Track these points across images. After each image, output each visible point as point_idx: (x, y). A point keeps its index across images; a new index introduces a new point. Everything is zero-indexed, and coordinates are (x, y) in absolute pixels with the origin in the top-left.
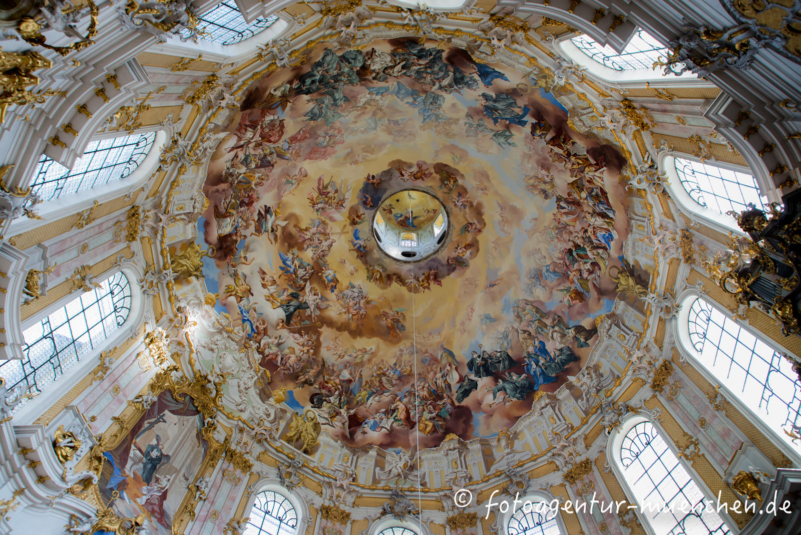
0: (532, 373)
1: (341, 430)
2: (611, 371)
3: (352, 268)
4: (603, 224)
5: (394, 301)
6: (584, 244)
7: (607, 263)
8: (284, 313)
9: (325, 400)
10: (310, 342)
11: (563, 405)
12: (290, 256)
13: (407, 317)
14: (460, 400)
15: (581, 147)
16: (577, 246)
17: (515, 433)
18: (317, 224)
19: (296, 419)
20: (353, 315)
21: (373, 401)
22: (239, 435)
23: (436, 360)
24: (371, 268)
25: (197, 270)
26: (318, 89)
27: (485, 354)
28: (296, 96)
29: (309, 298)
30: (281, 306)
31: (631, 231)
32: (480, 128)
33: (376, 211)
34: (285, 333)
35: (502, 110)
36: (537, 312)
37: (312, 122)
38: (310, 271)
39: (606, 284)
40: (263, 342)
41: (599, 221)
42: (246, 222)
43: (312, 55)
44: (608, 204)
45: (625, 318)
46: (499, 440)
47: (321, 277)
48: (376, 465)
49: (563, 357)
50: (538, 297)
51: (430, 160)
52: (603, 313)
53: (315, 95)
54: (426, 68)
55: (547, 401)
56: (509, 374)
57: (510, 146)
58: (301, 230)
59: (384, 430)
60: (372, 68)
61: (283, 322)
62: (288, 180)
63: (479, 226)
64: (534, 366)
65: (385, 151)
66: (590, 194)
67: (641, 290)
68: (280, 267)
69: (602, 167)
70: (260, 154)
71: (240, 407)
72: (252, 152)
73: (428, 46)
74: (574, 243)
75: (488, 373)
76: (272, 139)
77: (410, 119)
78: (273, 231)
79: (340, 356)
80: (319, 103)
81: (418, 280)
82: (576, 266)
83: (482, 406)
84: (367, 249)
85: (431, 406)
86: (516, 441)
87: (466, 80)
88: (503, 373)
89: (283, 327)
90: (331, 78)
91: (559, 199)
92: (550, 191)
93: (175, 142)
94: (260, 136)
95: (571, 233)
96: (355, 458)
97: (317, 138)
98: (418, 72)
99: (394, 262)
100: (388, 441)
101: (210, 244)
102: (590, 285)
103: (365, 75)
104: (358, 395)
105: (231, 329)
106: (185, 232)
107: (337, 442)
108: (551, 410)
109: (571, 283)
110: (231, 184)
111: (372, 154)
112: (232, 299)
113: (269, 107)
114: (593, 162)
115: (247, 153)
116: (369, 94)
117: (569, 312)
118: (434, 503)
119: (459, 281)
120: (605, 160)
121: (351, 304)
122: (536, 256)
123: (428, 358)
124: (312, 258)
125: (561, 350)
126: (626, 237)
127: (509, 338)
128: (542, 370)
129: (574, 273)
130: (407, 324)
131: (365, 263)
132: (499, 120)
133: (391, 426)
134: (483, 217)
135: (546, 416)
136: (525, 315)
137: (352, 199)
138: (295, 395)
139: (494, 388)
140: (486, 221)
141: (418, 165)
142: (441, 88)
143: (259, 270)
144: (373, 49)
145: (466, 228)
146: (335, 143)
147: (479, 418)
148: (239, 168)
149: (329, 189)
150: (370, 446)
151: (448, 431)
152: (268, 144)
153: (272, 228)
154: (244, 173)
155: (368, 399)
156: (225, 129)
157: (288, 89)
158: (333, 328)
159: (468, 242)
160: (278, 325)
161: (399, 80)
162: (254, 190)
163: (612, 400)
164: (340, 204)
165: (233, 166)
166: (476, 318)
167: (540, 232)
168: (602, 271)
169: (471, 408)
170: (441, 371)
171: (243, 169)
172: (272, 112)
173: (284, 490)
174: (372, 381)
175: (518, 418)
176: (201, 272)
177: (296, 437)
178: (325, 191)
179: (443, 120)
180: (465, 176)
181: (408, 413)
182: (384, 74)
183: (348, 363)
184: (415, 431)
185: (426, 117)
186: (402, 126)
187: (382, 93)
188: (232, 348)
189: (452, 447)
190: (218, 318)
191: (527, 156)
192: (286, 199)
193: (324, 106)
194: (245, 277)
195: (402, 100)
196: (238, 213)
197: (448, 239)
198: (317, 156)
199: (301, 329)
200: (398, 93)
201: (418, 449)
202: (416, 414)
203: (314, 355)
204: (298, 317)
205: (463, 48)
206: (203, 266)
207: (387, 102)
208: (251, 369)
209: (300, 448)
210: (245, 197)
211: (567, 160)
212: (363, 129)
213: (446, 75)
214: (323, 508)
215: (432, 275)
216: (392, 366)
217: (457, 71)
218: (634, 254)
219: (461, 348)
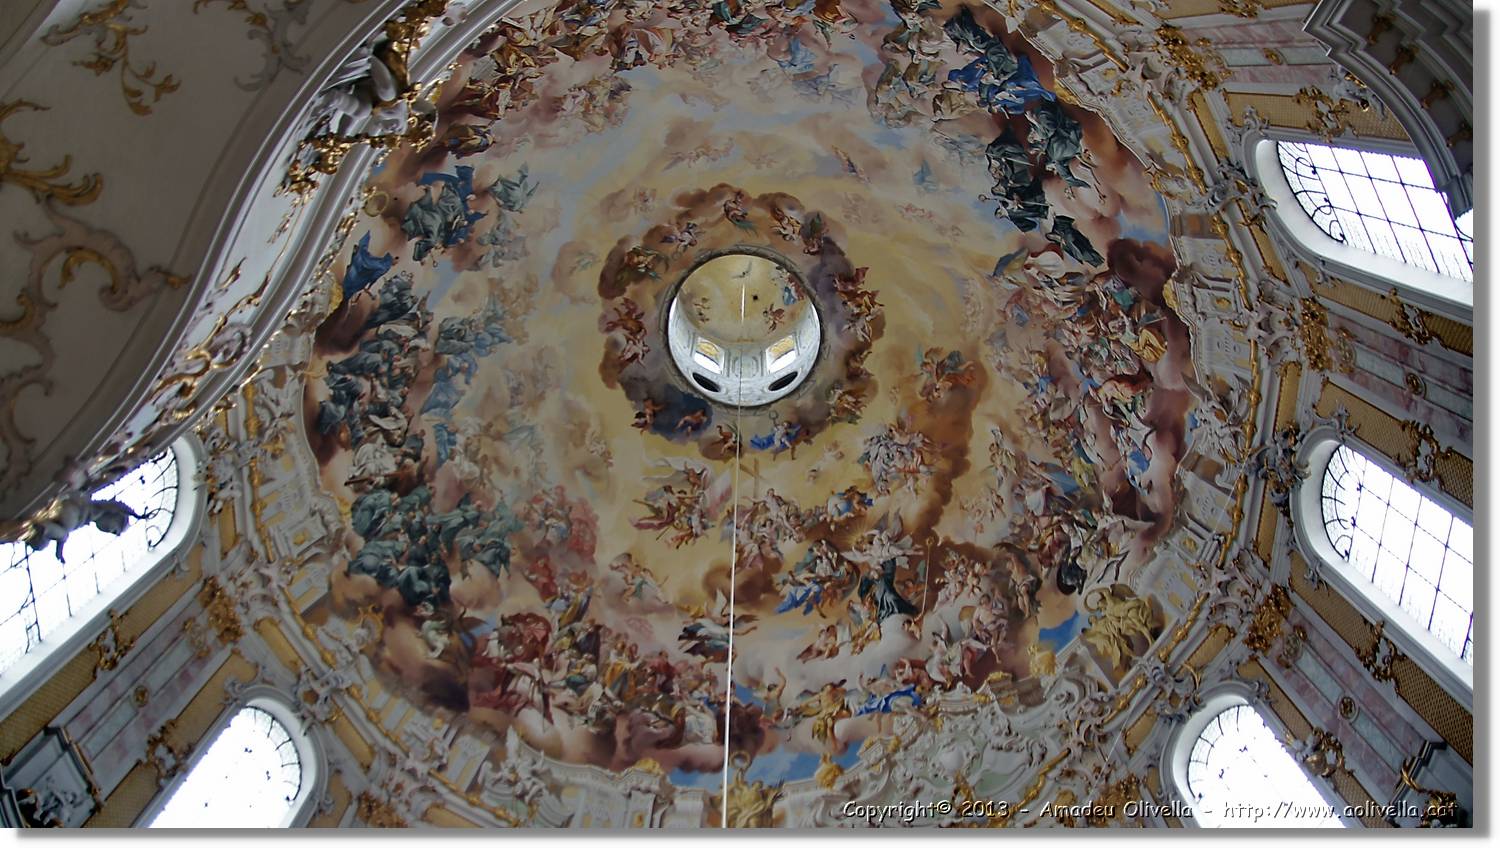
0: (1021, 101)
1: (1137, 536)
3: (829, 456)
5: (900, 368)
8: (893, 616)
10: (961, 567)
11: (1072, 49)
12: (787, 590)
13: (935, 346)
14: (1096, 260)
16: (716, 18)
17: (1150, 157)
18: (731, 527)
19: (1094, 635)
20: (922, 462)
21: (1094, 450)
23: (1018, 295)
24: (834, 415)
25: (764, 797)
26: (440, 562)
27: (997, 190)
28: (453, 605)
29: (874, 556)
30: (878, 620)
32: (501, 237)
33: (717, 403)
34: (931, 622)
35: (445, 215)
36: (889, 82)
37: (512, 559)
38: (824, 548)
40: (936, 676)
42: (702, 681)
43: (358, 596)
46: (1169, 194)
47: (839, 526)
48: (1212, 482)
49: (970, 36)
50: (856, 78)
51: (597, 307)
53: (454, 566)
54: (379, 375)
55: (1072, 78)
56: (1032, 146)
57: (529, 174)
58: (740, 563)
59: (1150, 443)
60: (393, 469)
61: (909, 622)
62: (634, 594)
63: (730, 197)
64: (1005, 95)
65: (582, 401)
66: (585, 21)
68: (805, 613)
70: (570, 656)
71: (1036, 757)
72: (563, 673)
73: (323, 392)
74: (709, 25)
75: (1036, 191)
76: (540, 635)
77: (505, 367)
78: (731, 625)
79: (998, 507)
80: (470, 552)
81: (858, 315)
82: (763, 16)
83: (1106, 215)
84: (794, 420)
85: (1111, 324)
86: (1167, 159)
87: (389, 298)
88: (1032, 158)
89: (919, 625)
90: (415, 543)
91: (622, 66)
92: (608, 84)
94: (529, 660)
95: (689, 33)
96: (1192, 524)
97: (549, 543)
98: (392, 385)
99: (823, 362)
100: (1170, 438)
103: (409, 477)
104: (1077, 480)
105: (893, 741)
106: (687, 814)
107: (1155, 555)
108: (1089, 73)
109: (804, 21)
110: (621, 713)
111: (588, 425)
113: (469, 654)
115: (563, 683)
116: (452, 459)
117: (870, 23)
119: (852, 231)
121: (900, 465)
122: (766, 87)
123: (1016, 311)
124: (799, 541)
125: (956, 40)
127: (958, 139)
128: (1010, 80)
129: (778, 17)
130: (948, 346)
131: (821, 425)
132: (472, 211)
133: (1144, 423)
134: (708, 191)
135: (1102, 87)
136: (901, 105)
137: (687, 455)
138: (1048, 627)
139: (1064, 183)
140: (715, 184)
141: (608, 330)
142: (421, 334)
143: (800, 660)
144: (346, 484)
145: (740, 221)
146: (562, 504)
147: (1129, 226)
148: (591, 698)
149: (661, 504)
150: (1175, 481)
151: (1158, 300)
152: (551, 642)
153: (725, 626)
154: (604, 686)
155: (1088, 460)
156: (500, 738)
157: (434, 623)
158: (941, 512)
159: (769, 216)
160: (912, 634)
161: (417, 411)
162: (644, 663)
165: (583, 712)
166: (926, 203)
167: (711, 86)
169: (1112, 238)
170: (1041, 288)
171: (596, 689)
172: (480, 645)
173: (1197, 718)
174: (1056, 444)
175: (1120, 145)
176: (770, 787)
177: (1125, 647)
178: (665, 514)
179: (498, 307)
180: (620, 237)
181: (1120, 378)
182: (406, 444)
183: (1013, 490)
184: (1156, 372)
185: (496, 340)
186: (522, 379)
187: (449, 434)
188: (927, 746)
189: (1190, 300)
190: (865, 764)
191: (541, 140)
192: (672, 596)
193: (478, 542)
194: (806, 693)
195: (462, 393)
196: (680, 698)
197: (768, 253)
198: (588, 538)
199: (931, 582)
200: (446, 405)
201: (1190, 376)
202: (1123, 359)
203: (984, 565)
204: (906, 587)
205: (312, 336)
206: (761, 783)
207: (470, 420)
208: (976, 711)
209: (1145, 645)
210: (653, 683)
211: (521, 77)
212: (533, 453)
213: (389, 335)
214: (1250, 641)
215: (845, 287)
216: (1028, 392)
217: (373, 320)
219: (990, 239)
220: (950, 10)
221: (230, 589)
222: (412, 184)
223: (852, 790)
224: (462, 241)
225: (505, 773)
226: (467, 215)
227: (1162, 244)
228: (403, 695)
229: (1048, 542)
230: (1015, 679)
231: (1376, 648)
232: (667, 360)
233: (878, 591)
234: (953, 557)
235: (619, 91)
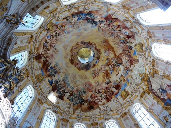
0: (85, 16)
1: (132, 39)
3: (102, 58)
5: (100, 46)
6: (54, 36)
7: (52, 32)
8: (120, 65)
9: (129, 46)
11: (83, 8)
12: (110, 72)
14: (105, 21)
15: (42, 60)
16: (56, 36)
17: (98, 9)
18: (101, 71)
19: (137, 50)
20: (110, 51)
21: (122, 36)
23: (102, 30)
25: (125, 91)
26: (81, 98)
27: (91, 25)
28: (85, 100)
29: (114, 62)
30: (119, 67)
31: (42, 39)
32: (60, 69)
33: (90, 63)
34: (124, 63)
35: (53, 72)
36: (74, 26)
37: (86, 91)
38: (109, 66)
39: (55, 27)
40: (129, 67)
41: (48, 41)
42: (111, 86)
43: (76, 107)
44: (44, 44)
45: (55, 20)
46: (103, 10)
47: (109, 63)
48: (133, 28)
49: (75, 16)
50: (72, 29)
51: (73, 66)
52: (59, 22)
54: (61, 89)
55: (86, 10)
57: (56, 62)
58: (104, 74)
59: (125, 30)
60: (70, 94)
63: (73, 47)
65: (79, 74)
66: (47, 47)
68: (113, 72)
69: (40, 54)
70: (98, 95)
71: (143, 66)
75: (94, 21)
76: (94, 95)
77: (71, 78)
78: (108, 79)
79: (119, 48)
80: (82, 94)
81: (93, 45)
82: (59, 32)
83: (101, 17)
84: (97, 58)
85: (112, 25)
86: (100, 8)
87: (56, 82)
88: (91, 19)
90: (77, 98)
91: (54, 47)
92: (54, 49)
93: (106, 119)
94: (95, 98)
95: (56, 39)
96: (135, 33)
97: (88, 87)
98: (63, 88)
99: (94, 52)
100: (126, 28)
101: (119, 91)
102: (58, 28)
103: (72, 94)
104: (123, 40)
105: (130, 76)
106: (120, 99)
108: (86, 8)
109: (62, 29)
110: (107, 95)
111: (82, 75)
112: (125, 79)
113: (90, 103)
114: (42, 56)
115: (100, 97)
116: (74, 89)
117: (67, 24)
118: (129, 14)
119: (85, 40)
120: (39, 56)
121: (108, 53)
122: (66, 37)
123: (104, 32)
124: (107, 67)
126: (44, 37)
127: (84, 24)
128: (82, 16)
130: (102, 40)
131: (99, 56)
133: (123, 29)
136: (77, 27)
137: (92, 70)
138: (133, 54)
139: (95, 18)
140: (71, 48)
141: (76, 66)
142: (61, 82)
143: (117, 77)
144: (67, 99)
145: (76, 48)
146: (86, 83)
147: (104, 16)
150: (130, 31)
151: (113, 19)
152: (96, 95)
156: (99, 107)
157: (85, 103)
158: (115, 53)
159: (78, 45)
160: (123, 65)
161: (67, 88)
162: (105, 89)
163: (70, 8)
164: (94, 71)
165: (103, 98)
167: (62, 41)
168: (54, 30)
169: (104, 18)
170: (103, 28)
171: (103, 95)
172: (90, 101)
174: (118, 39)
175: (95, 11)
177: (141, 49)
178: (95, 76)
179: (65, 74)
180: (69, 59)
181: (117, 28)
182: (69, 91)
183: (119, 46)
184: (119, 24)
185: (68, 76)
186: (73, 77)
187: (71, 87)
188: (134, 73)
189: (115, 16)
190: (130, 80)
191: (54, 59)
192: (101, 81)
194: (120, 79)
195: (69, 83)
196: (110, 89)
197: (81, 48)
198: (90, 84)
199: (120, 60)
200: (69, 85)
201: (122, 22)
202: (116, 26)
203: (123, 54)
204: (119, 62)
205: (52, 91)
206: (123, 90)
207: (72, 84)
208: (135, 66)
209: (143, 47)
210: (107, 90)
211: (47, 56)
212: (80, 82)
213: (59, 85)
214: (150, 38)
215: (90, 44)
216: (112, 37)
217: (56, 85)
218: (44, 33)
219: (95, 29)
220: (71, 16)
221: (64, 118)
222: (48, 72)
223: (131, 83)
224: (57, 72)
225: (102, 110)
226: (55, 70)
227: (108, 14)
228: (87, 111)
229: (126, 47)
230: (135, 61)
231: (160, 28)
233: (117, 65)
234: (120, 56)
235: (56, 49)
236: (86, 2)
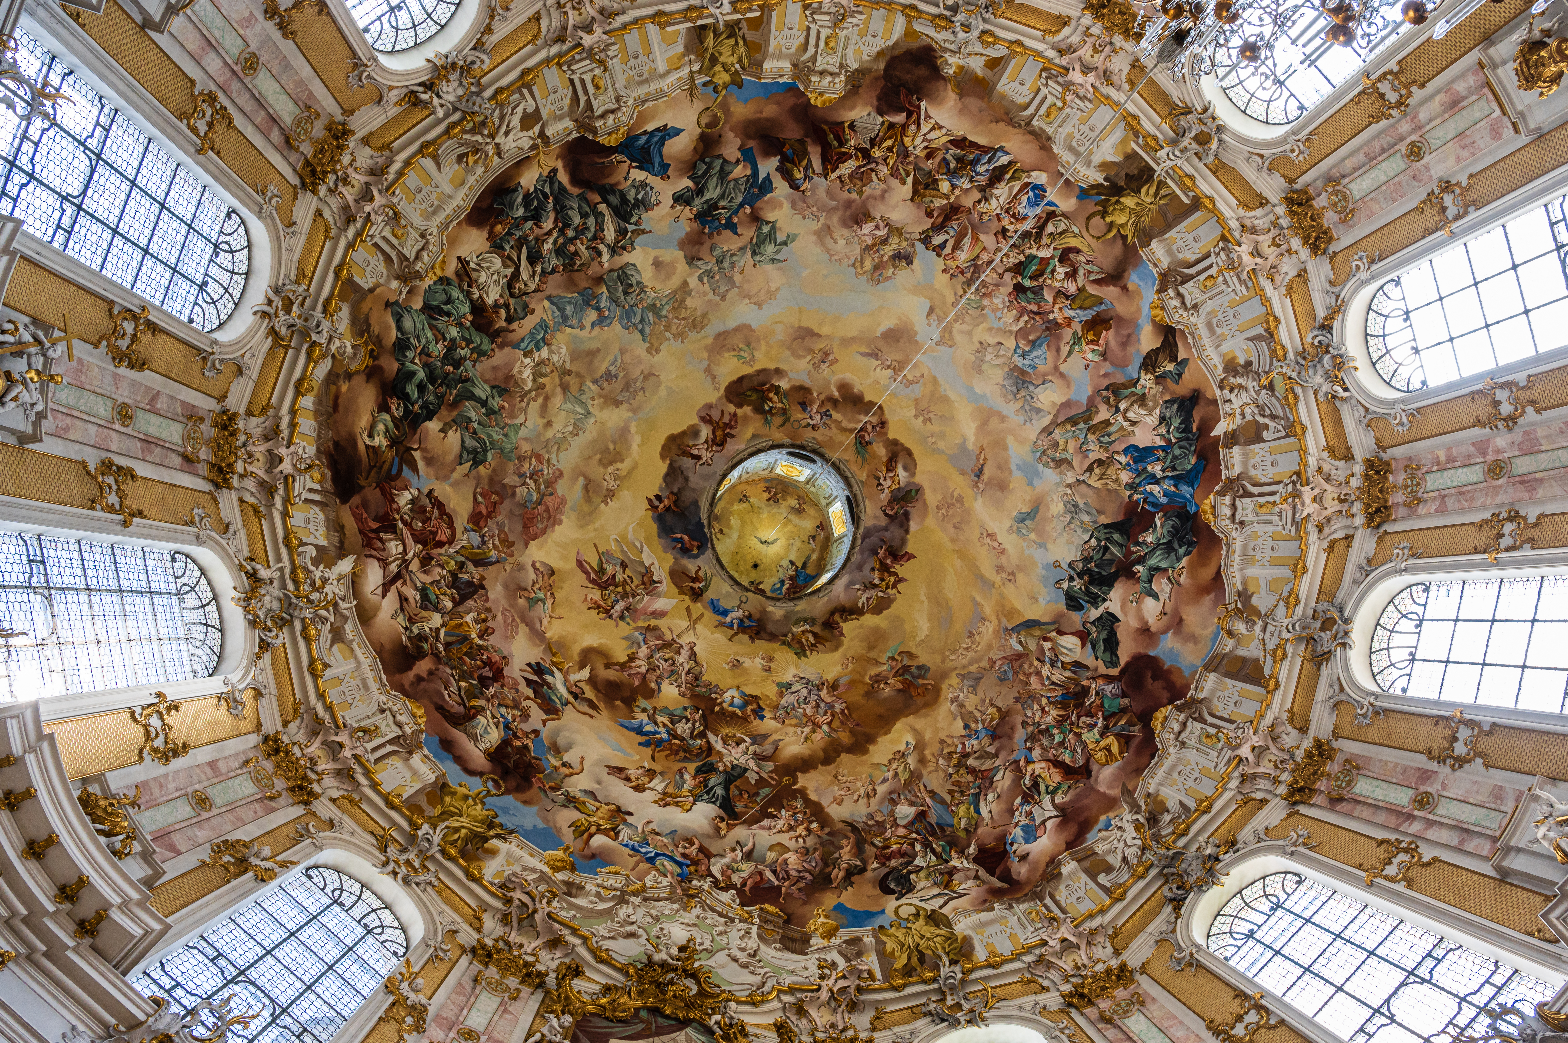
0: (1163, 500)
1: (983, 887)
2: (1250, 339)
3: (758, 661)
4: (1011, 189)
5: (871, 648)
6: (1023, 252)
7: (1076, 230)
8: (712, 806)
9: (910, 872)
10: (799, 815)
11: (1252, 472)
12: (642, 717)
13: (913, 651)
14: (1113, 664)
15: (863, 116)
16: (1018, 269)
17: (1239, 594)
18: (641, 638)
19: (889, 935)
20: (829, 724)
21: (989, 807)
22: (804, 1023)
23: (1019, 656)
24: (789, 639)
25: (491, 826)
26: (441, 397)
27: (1075, 565)
28: (415, 433)
29: (732, 754)
30: (697, 798)
31: (1049, 139)
32: (726, 264)
33: (713, 548)
34: (741, 832)
35: (722, 197)
36: (1075, 424)
37: (481, 468)
38: (697, 716)
39: (1106, 257)
40: (716, 870)
41: (1002, 192)
42: (516, 707)
44: (985, 150)
45: (1181, 256)
46: (1230, 633)
47: (723, 710)
48: (1093, 876)
49: (1176, 422)
50: (1054, 404)
51: (711, 394)
52: (1149, 295)
53: (445, 414)
54: (562, 232)
55: (1228, 499)
56: (1137, 543)
57: (791, 246)
58: (623, 666)
59: (1049, 824)
60: (490, 301)
61: (723, 819)
62: (528, 599)
63: (874, 419)
64: (1155, 489)
65: (636, 441)
66: (952, 174)
67: (1152, 191)
68: (640, 743)
69: (919, 107)
70: (443, 577)
71: (768, 986)
73: (528, 179)
74: (1008, 270)
75: (1108, 582)
76: (442, 537)
77: (623, 352)
78: (576, 696)
79: (868, 796)
80: (464, 423)
81: (875, 586)
82: (1048, 296)
83: (1153, 629)
84: (756, 615)
85: (1083, 719)
86: (1254, 601)
87: (631, 197)
88: (1129, 553)
89: (730, 827)
90: (443, 364)
91: (926, 240)
92: (904, 244)
93: (253, 575)
94: (417, 541)
95: (990, 263)
96: (1048, 901)
97: (514, 494)
98: (559, 251)
100: (1073, 829)
101: (481, 774)
102: (1092, 290)
103: (491, 323)
104: (956, 820)
105: (638, 885)
106: (415, 772)
107: (993, 909)
108: (1247, 501)
109: (1069, 326)
110: (436, 655)
111: (622, 461)
113: (387, 477)
114: (900, 118)
115: (419, 584)
116: (525, 356)
117: (1112, 363)
118: (1240, 812)
119: (930, 521)
120: (910, 92)
121: (809, 711)
122: (988, 358)
123: (1005, 668)
124: (682, 695)
125: (1162, 419)
126: (1053, 157)
127: (1081, 505)
128: (1172, 477)
129: (1057, 307)
130: (924, 658)
131: (772, 637)
132: (736, 220)
133: (1055, 806)
134: (866, 398)
135: (1251, 517)
136: (1065, 449)
137: (659, 559)
138: (848, 904)
139: (1139, 587)
140: (875, 399)
141: (703, 418)
142: (614, 250)
143: (607, 769)
144: (459, 258)
145: (862, 444)
146: (549, 484)
147: (1166, 647)
148: (427, 620)
149: (609, 569)
150: (1053, 864)
151: (1145, 718)
152: (442, 551)
153: (571, 692)
154: (443, 625)
155: (978, 811)
156: (342, 552)
157: (391, 425)
158: (815, 767)
159: (884, 459)
160: (718, 829)
161: (548, 292)
162: (487, 649)
163: (1297, 354)
165: (411, 620)
167: (956, 321)
168: (1084, 249)
169: (1142, 651)
170: (1042, 662)
171: (436, 620)
172: (398, 483)
174: (957, 784)
175: (1218, 575)
176: (501, 825)
177: (915, 960)
178: (605, 578)
179: (667, 308)
180: (781, 366)
181: (1058, 764)
182: (516, 300)
183: (891, 793)
184: (1098, 771)
185: (640, 327)
186: (621, 375)
187: (543, 338)
188: (667, 912)
189: (1177, 728)
190: (600, 881)
191: (824, 232)
192: (553, 631)
193: (476, 425)
194: (592, 794)
195: (582, 327)
196: (488, 700)
197: (855, 487)
198: (540, 526)
199: (765, 808)
200: (565, 318)
201: (1130, 788)
202: (1074, 751)
203: (822, 828)
204: (741, 795)
205: (575, 135)
206: (496, 816)
207: (564, 351)
208: (732, 920)
210: (479, 668)
211: (873, 166)
212: (571, 428)
213: (600, 218)
214: (1069, 996)
215: (885, 557)
216: (964, 733)
217: (606, 192)
218: (1089, 164)
219: (1034, 599)
220: (1184, 388)
222: (738, 142)
223: (572, 889)
224: (707, 230)
225: (318, 574)
226: (730, 217)
227: (1187, 673)
230: (788, 921)
232: (714, 486)
233: (715, 779)
235: (904, 258)
236: (1328, 479)
